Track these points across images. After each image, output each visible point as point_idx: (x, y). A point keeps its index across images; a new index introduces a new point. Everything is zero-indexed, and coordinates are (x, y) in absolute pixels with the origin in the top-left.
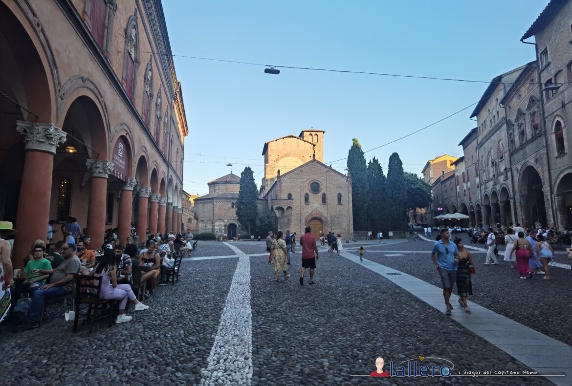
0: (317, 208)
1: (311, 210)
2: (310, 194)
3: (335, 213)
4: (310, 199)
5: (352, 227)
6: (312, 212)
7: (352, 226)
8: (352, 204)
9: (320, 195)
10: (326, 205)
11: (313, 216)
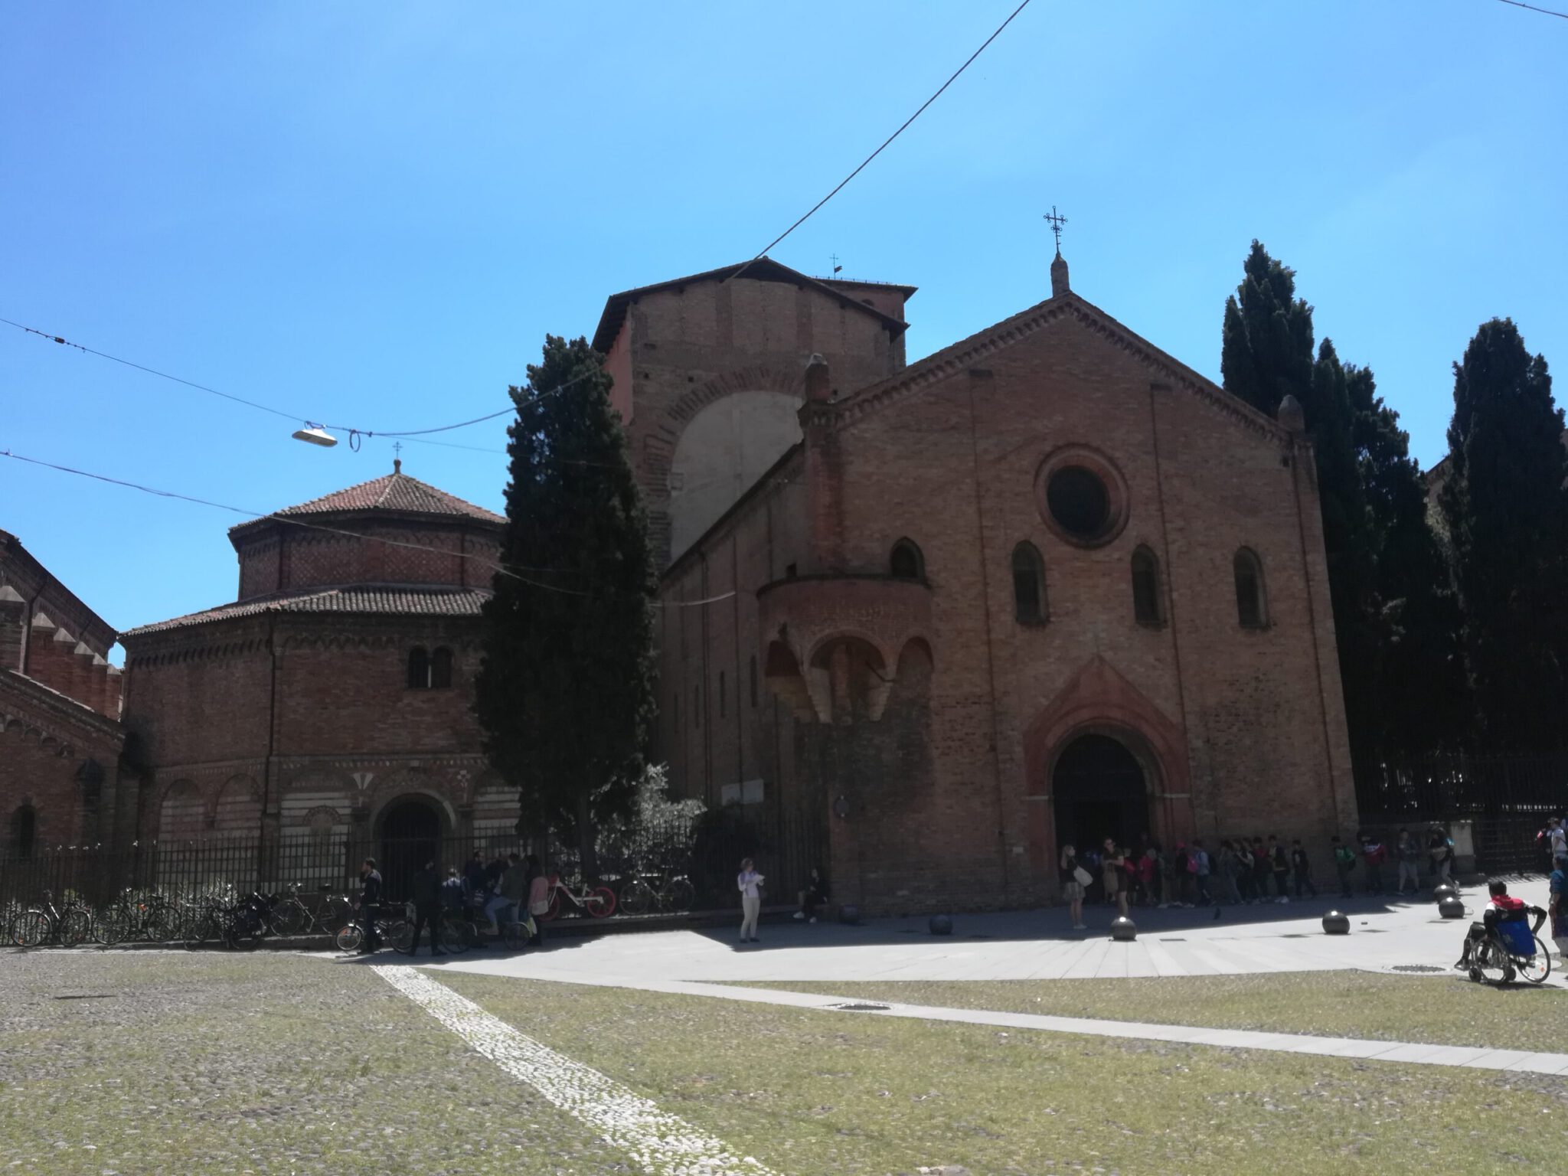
0: (1108, 655)
1: (1068, 673)
2: (1055, 550)
3: (1229, 695)
4: (1057, 586)
5: (1346, 792)
6: (1073, 685)
7: (1351, 785)
8: (1330, 624)
9: (1117, 554)
10: (1167, 632)
11: (1085, 715)
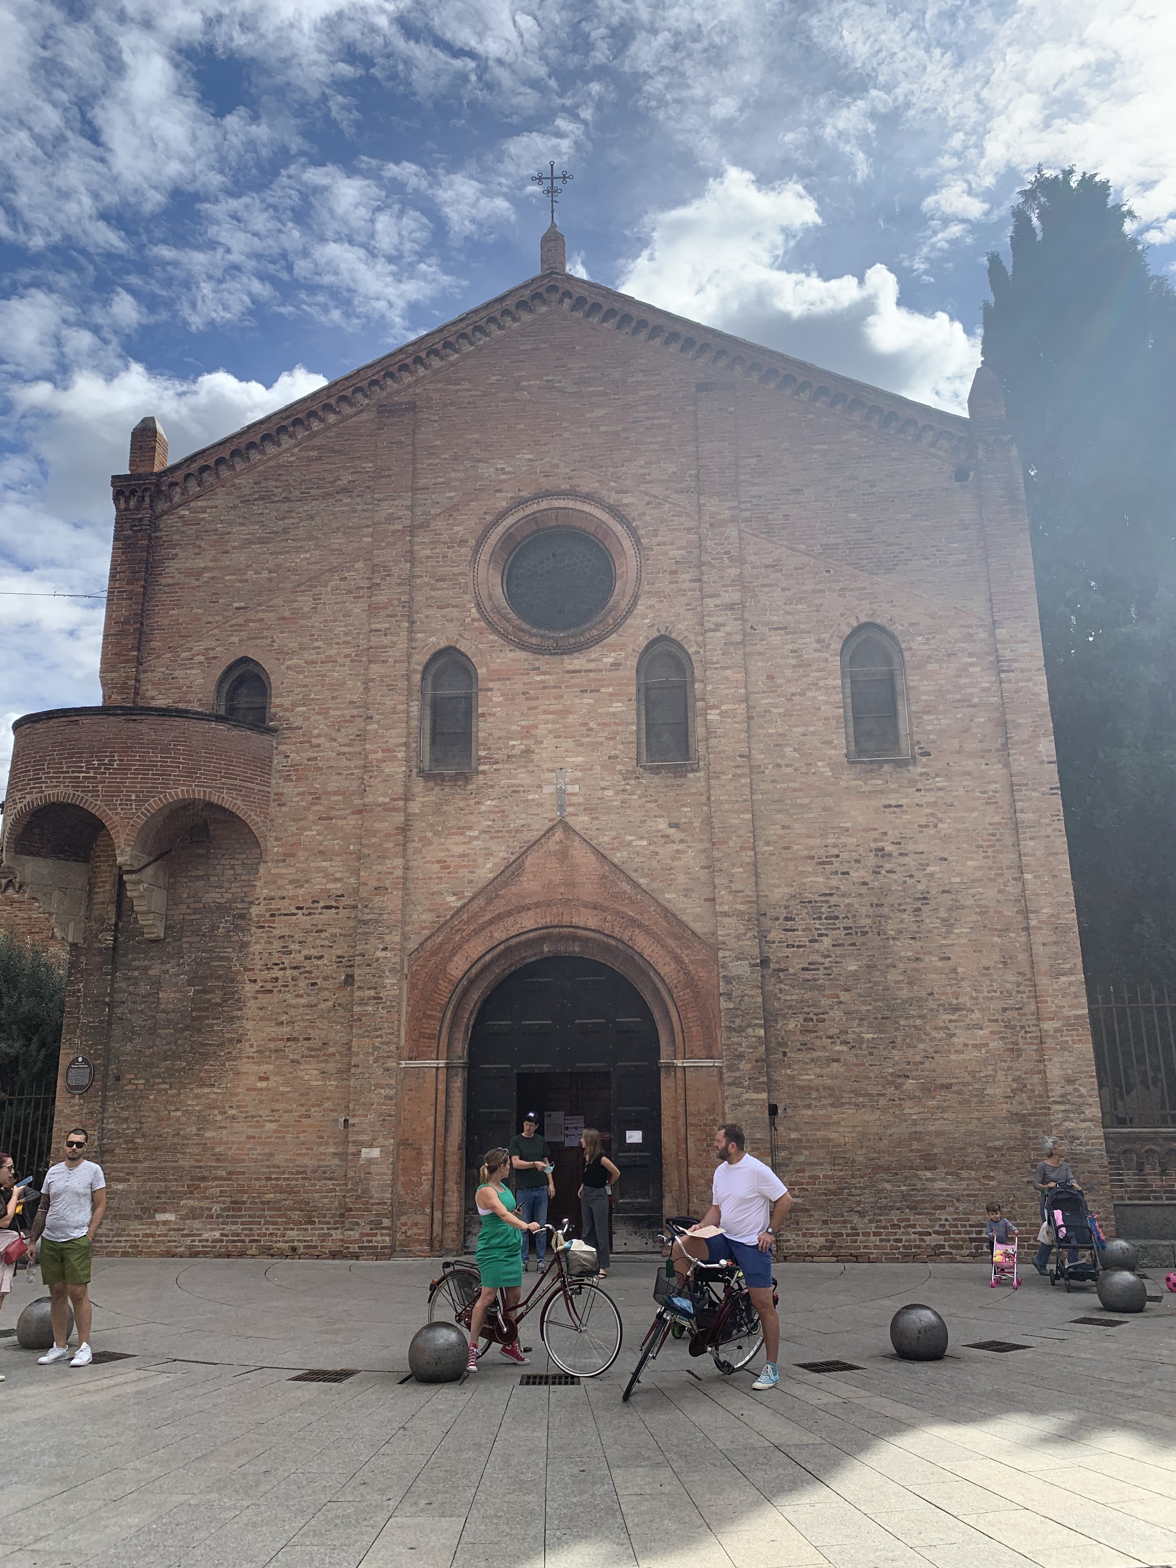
0: (580, 821)
1: (501, 853)
2: (499, 658)
3: (817, 881)
4: (493, 715)
5: (1072, 1061)
6: (510, 874)
8: (1047, 747)
10: (695, 780)
11: (529, 921)
